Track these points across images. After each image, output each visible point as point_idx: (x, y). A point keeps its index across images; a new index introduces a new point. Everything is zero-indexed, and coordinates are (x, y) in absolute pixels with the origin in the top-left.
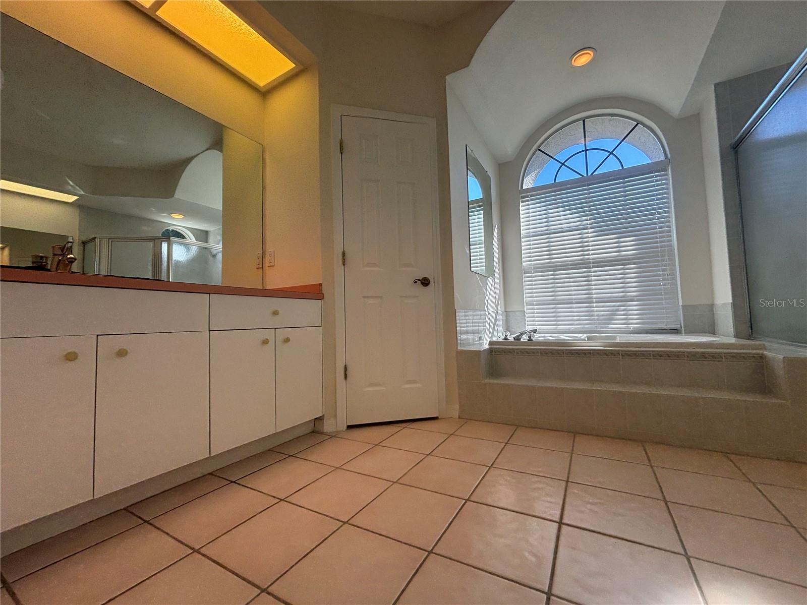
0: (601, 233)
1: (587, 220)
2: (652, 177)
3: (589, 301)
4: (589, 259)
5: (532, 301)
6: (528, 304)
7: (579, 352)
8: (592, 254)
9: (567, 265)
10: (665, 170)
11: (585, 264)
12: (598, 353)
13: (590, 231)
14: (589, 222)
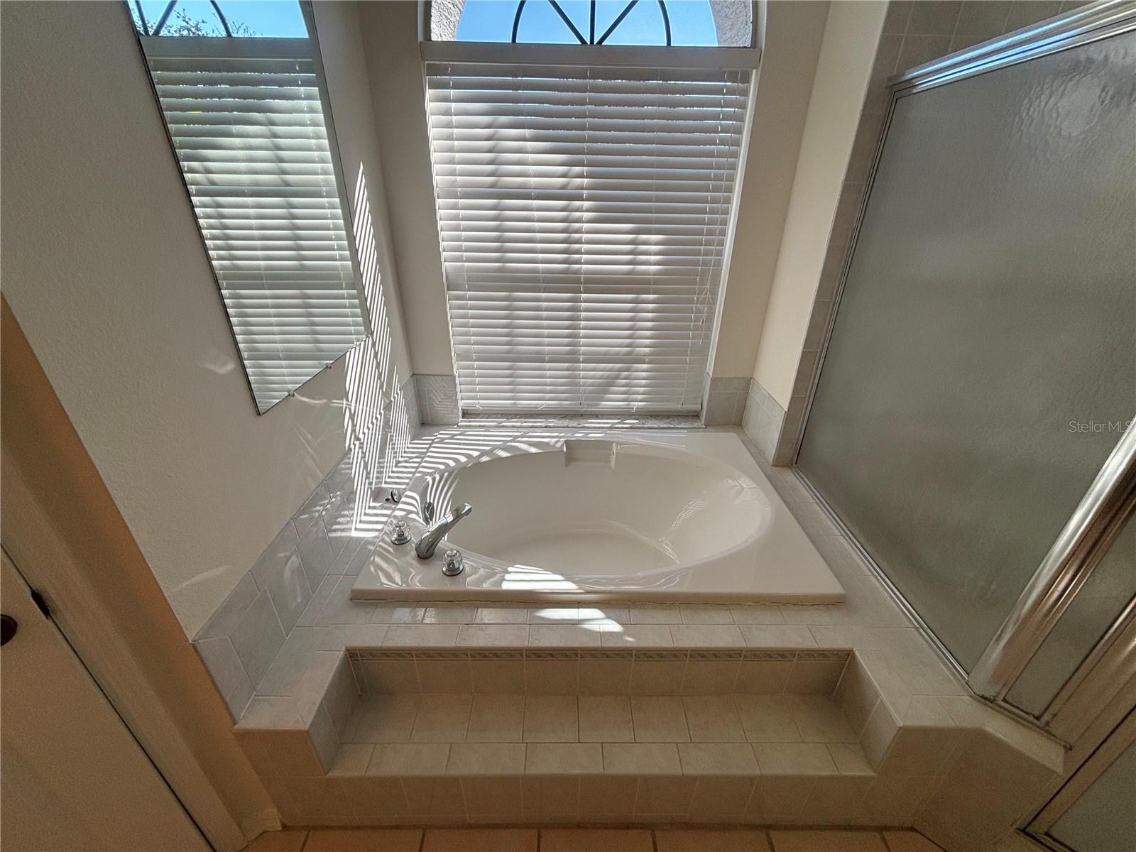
0: (606, 215)
1: (581, 176)
2: (719, 91)
3: (572, 358)
4: (577, 272)
5: (468, 351)
6: (461, 357)
7: (568, 653)
8: (587, 263)
9: (537, 280)
10: (746, 79)
11: (569, 283)
12: (592, 655)
13: (586, 204)
14: (586, 181)
